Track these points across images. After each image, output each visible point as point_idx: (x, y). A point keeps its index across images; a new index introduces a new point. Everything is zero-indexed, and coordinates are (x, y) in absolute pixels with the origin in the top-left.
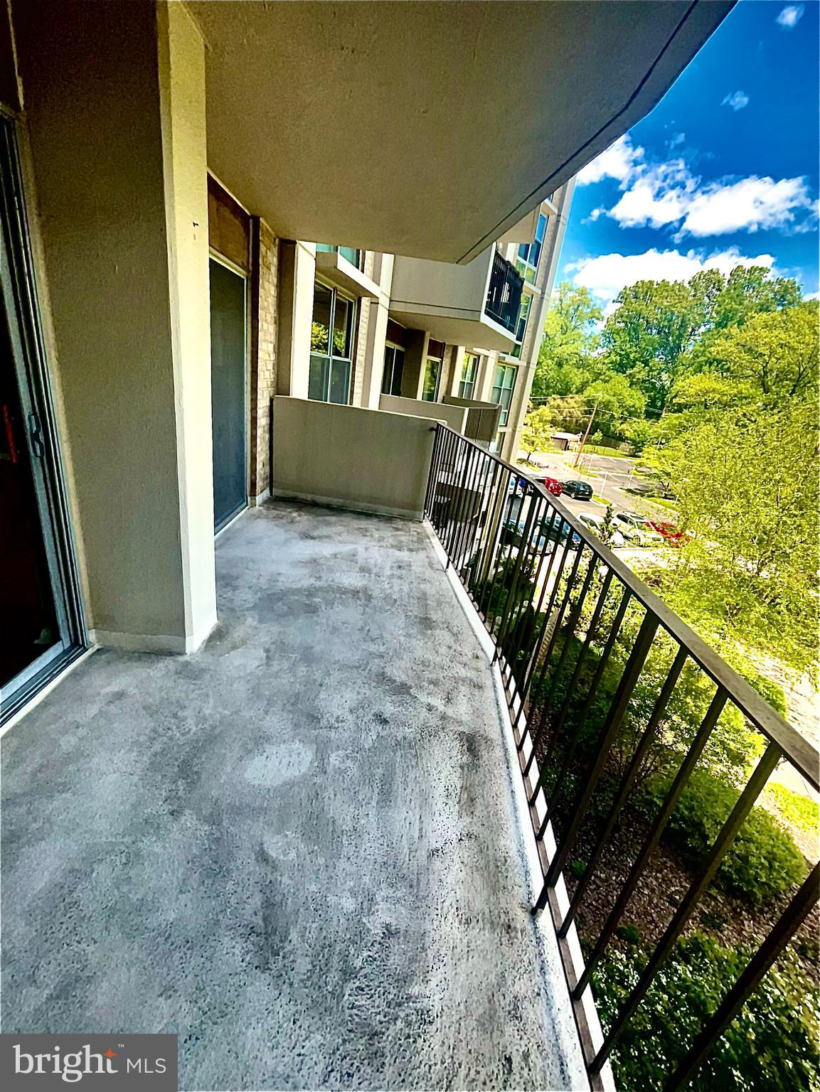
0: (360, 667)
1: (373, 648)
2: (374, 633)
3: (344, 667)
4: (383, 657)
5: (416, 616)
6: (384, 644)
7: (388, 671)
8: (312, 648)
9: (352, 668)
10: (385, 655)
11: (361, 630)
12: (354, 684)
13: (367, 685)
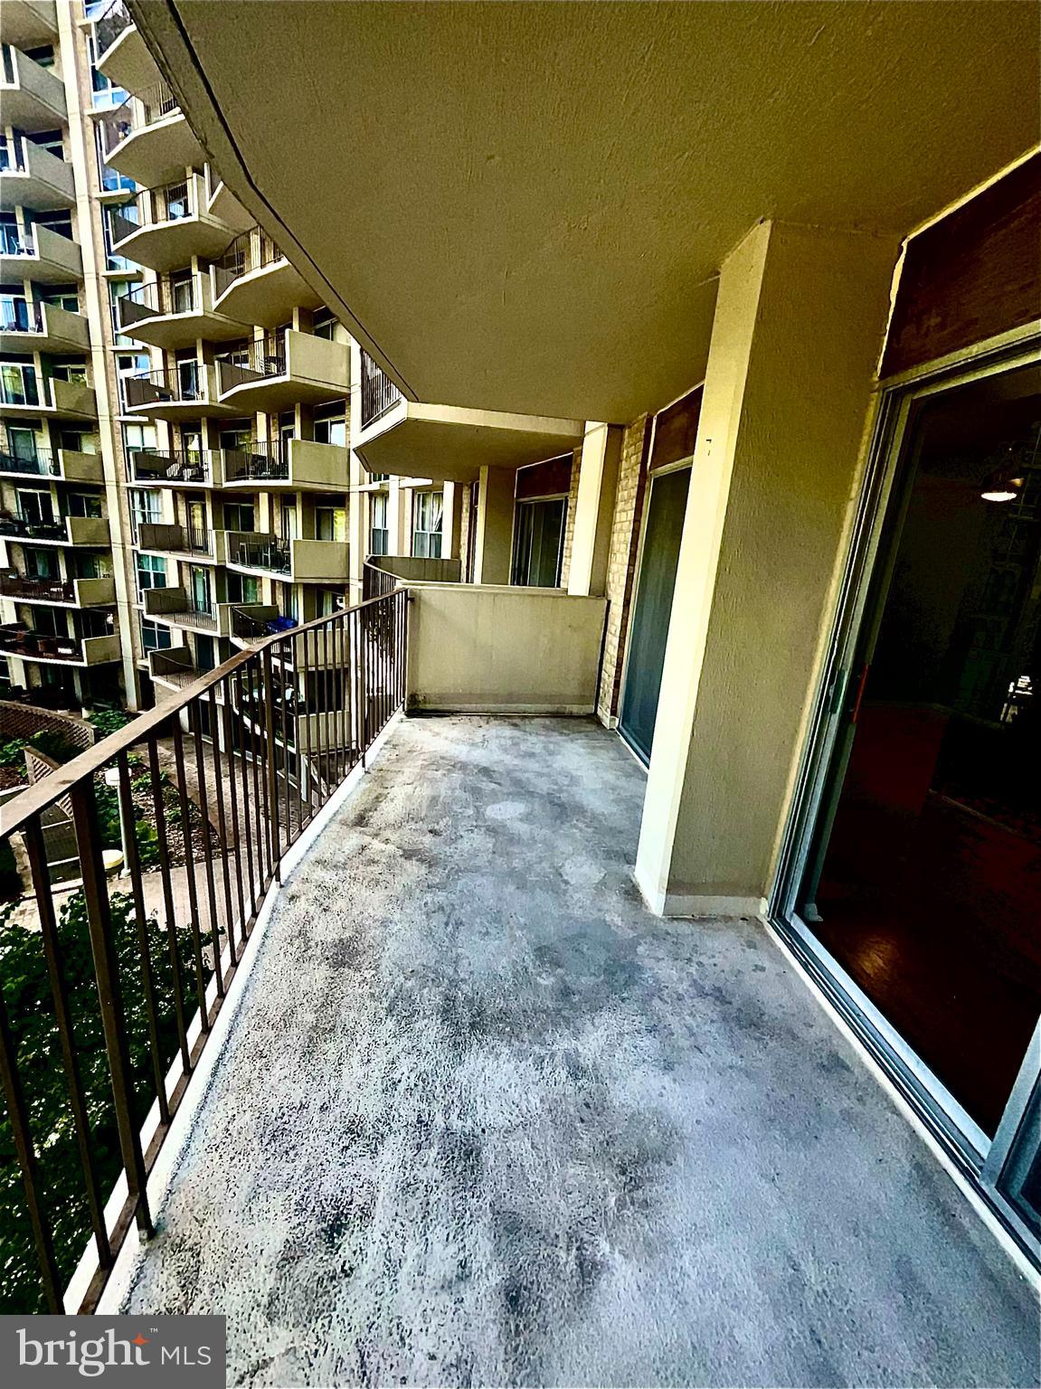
0: (457, 872)
1: (441, 897)
2: (438, 919)
3: (477, 870)
4: (429, 887)
5: (358, 970)
6: (426, 904)
7: (424, 870)
8: (518, 888)
9: (467, 870)
10: (425, 889)
11: (459, 924)
12: (462, 855)
13: (448, 854)
